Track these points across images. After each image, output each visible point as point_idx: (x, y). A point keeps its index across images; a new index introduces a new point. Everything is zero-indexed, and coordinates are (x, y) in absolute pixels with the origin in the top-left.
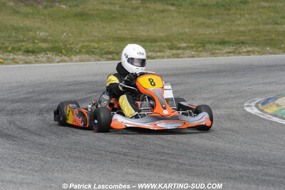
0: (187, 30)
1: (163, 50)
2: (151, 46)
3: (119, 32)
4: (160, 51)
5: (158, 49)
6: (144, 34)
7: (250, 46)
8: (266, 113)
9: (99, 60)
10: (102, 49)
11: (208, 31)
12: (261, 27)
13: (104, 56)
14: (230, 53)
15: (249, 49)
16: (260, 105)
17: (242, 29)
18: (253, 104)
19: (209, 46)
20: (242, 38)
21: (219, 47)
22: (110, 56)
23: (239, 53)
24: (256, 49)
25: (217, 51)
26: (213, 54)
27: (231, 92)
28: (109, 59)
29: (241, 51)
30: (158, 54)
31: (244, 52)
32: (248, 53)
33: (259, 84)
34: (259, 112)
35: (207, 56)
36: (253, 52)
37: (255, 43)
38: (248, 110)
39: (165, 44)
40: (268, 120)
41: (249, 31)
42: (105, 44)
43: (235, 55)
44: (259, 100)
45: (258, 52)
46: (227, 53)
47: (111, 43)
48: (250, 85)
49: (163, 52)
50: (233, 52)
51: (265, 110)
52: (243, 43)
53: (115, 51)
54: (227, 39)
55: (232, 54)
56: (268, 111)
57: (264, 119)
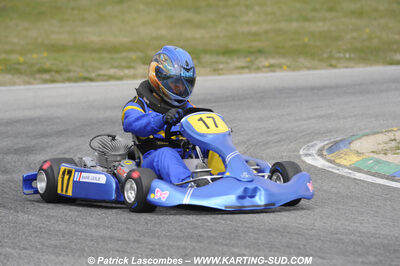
0: (164, 32)
1: (132, 64)
2: (112, 59)
3: (54, 36)
4: (129, 67)
5: (124, 64)
6: (95, 38)
7: (273, 57)
8: (339, 165)
9: (29, 83)
10: (32, 65)
11: (199, 34)
12: (283, 25)
13: (38, 76)
14: (243, 68)
15: (273, 61)
16: (325, 153)
17: (254, 29)
18: (313, 151)
19: (207, 58)
20: (257, 45)
21: (223, 59)
22: (47, 76)
23: (258, 69)
24: (283, 61)
25: (221, 66)
26: (216, 71)
27: (269, 132)
28: (46, 81)
29: (260, 65)
30: (127, 72)
31: (265, 67)
32: (272, 68)
33: (310, 118)
34: (327, 164)
35: (207, 75)
36: (280, 66)
37: (278, 51)
38: (309, 160)
39: (133, 56)
40: (349, 178)
41: (266, 32)
42: (35, 56)
43: (251, 72)
44: (320, 145)
45: (289, 67)
46: (238, 68)
47: (45, 54)
48: (296, 120)
49: (133, 68)
50: (247, 67)
51: (338, 161)
52: (260, 52)
53: (54, 68)
54: (233, 46)
55: (247, 70)
56: (343, 162)
57: (343, 176)
